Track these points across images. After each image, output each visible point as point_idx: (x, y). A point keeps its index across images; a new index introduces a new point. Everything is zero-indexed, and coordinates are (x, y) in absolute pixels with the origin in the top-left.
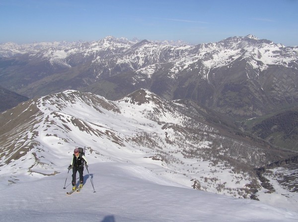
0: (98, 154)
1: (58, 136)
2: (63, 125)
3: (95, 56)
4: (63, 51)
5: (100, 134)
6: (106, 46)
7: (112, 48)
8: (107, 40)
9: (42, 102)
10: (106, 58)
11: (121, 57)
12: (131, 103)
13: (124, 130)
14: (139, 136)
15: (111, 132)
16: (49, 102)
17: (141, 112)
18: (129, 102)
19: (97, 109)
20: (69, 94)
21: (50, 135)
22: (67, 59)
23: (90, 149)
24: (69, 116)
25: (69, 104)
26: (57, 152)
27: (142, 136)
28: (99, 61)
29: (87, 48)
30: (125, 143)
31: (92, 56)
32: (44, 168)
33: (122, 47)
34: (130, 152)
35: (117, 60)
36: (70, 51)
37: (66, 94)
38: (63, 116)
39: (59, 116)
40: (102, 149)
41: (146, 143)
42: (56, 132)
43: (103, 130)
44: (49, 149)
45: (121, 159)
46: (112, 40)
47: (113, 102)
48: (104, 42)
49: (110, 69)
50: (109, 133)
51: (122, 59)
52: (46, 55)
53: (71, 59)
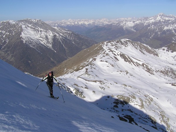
0: (131, 75)
1: (108, 62)
2: (114, 57)
3: (151, 25)
4: (132, 22)
5: (138, 65)
6: (158, 19)
7: (162, 20)
8: (159, 16)
9: (106, 44)
10: (158, 26)
11: (167, 26)
12: (167, 51)
13: (156, 66)
14: (166, 70)
15: (146, 65)
16: (110, 44)
17: (172, 57)
18: (165, 50)
19: (142, 52)
20: (124, 41)
21: (103, 61)
22: (134, 27)
23: (126, 72)
24: (119, 52)
25: (123, 47)
26: (104, 71)
27: (168, 71)
28: (153, 28)
29: (146, 20)
30: (154, 73)
31: (149, 25)
32: (89, 77)
33: (169, 19)
34: (157, 79)
35: (164, 27)
36: (136, 22)
37: (122, 41)
38: (115, 52)
39: (112, 51)
40: (137, 74)
41: (171, 75)
42: (107, 60)
43: (141, 63)
44: (100, 69)
45: (148, 82)
46: (163, 15)
47: (155, 49)
48: (157, 17)
49: (159, 33)
50: (145, 66)
51: (168, 27)
52: (122, 25)
53: (136, 27)
